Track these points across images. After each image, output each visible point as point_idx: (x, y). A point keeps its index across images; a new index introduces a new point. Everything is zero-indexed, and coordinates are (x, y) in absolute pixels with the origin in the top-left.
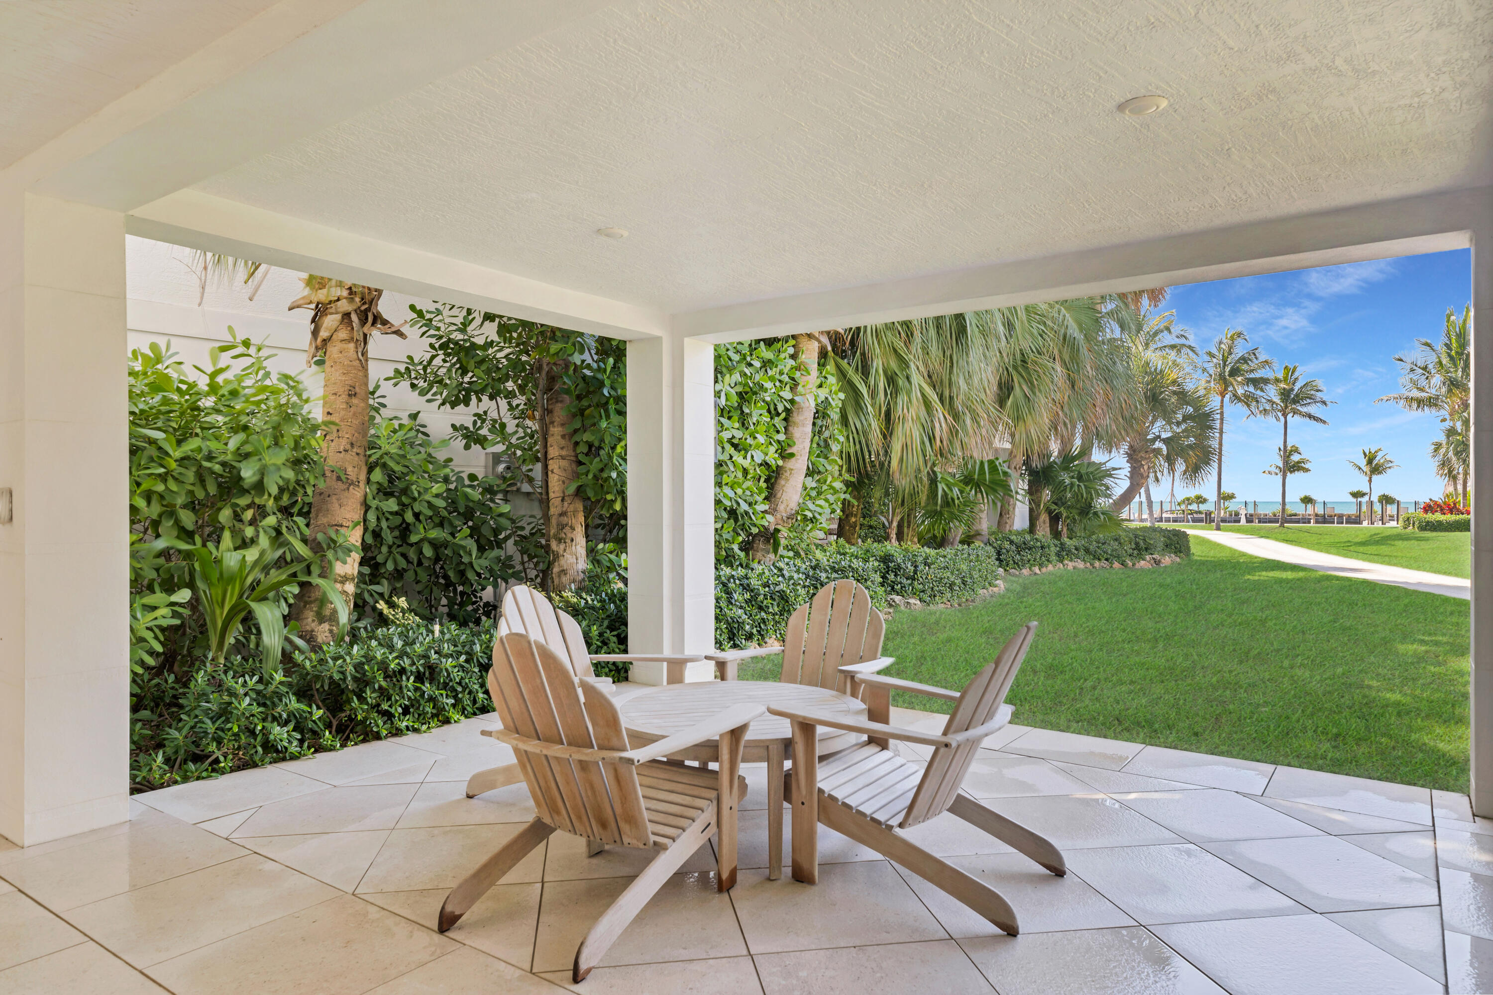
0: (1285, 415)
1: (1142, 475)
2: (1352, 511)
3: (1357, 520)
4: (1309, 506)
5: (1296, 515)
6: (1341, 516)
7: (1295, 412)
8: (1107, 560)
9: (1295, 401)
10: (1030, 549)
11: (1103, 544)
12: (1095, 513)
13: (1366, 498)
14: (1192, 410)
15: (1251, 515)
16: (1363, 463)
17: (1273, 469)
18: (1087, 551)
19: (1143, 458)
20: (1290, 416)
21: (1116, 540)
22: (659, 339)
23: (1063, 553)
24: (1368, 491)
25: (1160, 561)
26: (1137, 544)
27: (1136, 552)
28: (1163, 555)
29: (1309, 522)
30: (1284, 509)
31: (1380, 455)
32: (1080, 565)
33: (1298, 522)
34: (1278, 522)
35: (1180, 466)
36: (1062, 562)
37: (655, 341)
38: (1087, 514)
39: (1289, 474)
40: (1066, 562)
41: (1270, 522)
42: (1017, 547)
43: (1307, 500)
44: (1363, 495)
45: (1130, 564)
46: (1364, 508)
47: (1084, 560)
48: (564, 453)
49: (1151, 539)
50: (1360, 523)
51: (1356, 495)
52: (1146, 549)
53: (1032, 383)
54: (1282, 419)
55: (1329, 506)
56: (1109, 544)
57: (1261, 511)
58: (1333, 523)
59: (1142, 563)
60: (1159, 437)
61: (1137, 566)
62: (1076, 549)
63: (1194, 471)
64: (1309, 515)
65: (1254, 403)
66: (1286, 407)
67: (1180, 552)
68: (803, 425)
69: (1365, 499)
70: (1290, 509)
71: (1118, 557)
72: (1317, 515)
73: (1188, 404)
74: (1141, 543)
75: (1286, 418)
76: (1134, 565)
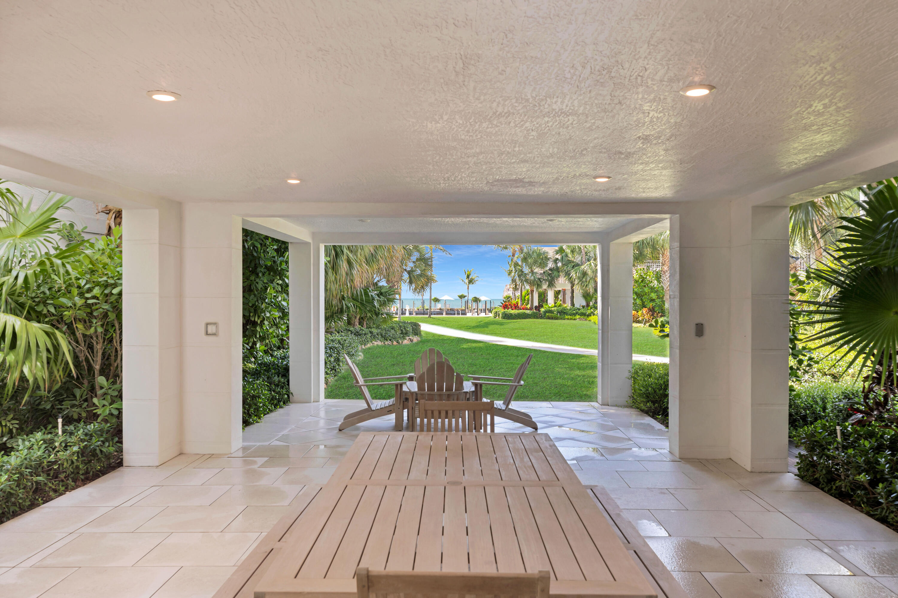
6: (457, 310)
8: (390, 340)
10: (360, 335)
11: (388, 330)
14: (419, 255)
16: (464, 278)
18: (382, 335)
21: (392, 329)
22: (310, 243)
23: (372, 337)
24: (467, 294)
25: (412, 340)
26: (401, 330)
27: (402, 335)
28: (413, 336)
29: (442, 314)
32: (379, 343)
34: (427, 314)
37: (306, 244)
40: (373, 341)
41: (423, 314)
43: (436, 300)
44: (464, 297)
46: (466, 305)
47: (380, 341)
49: (407, 327)
50: (466, 314)
51: (462, 297)
52: (406, 333)
56: (390, 331)
58: (454, 314)
59: (405, 341)
60: (405, 269)
62: (377, 334)
63: (419, 289)
67: (418, 335)
71: (395, 338)
74: (404, 331)
76: (402, 342)
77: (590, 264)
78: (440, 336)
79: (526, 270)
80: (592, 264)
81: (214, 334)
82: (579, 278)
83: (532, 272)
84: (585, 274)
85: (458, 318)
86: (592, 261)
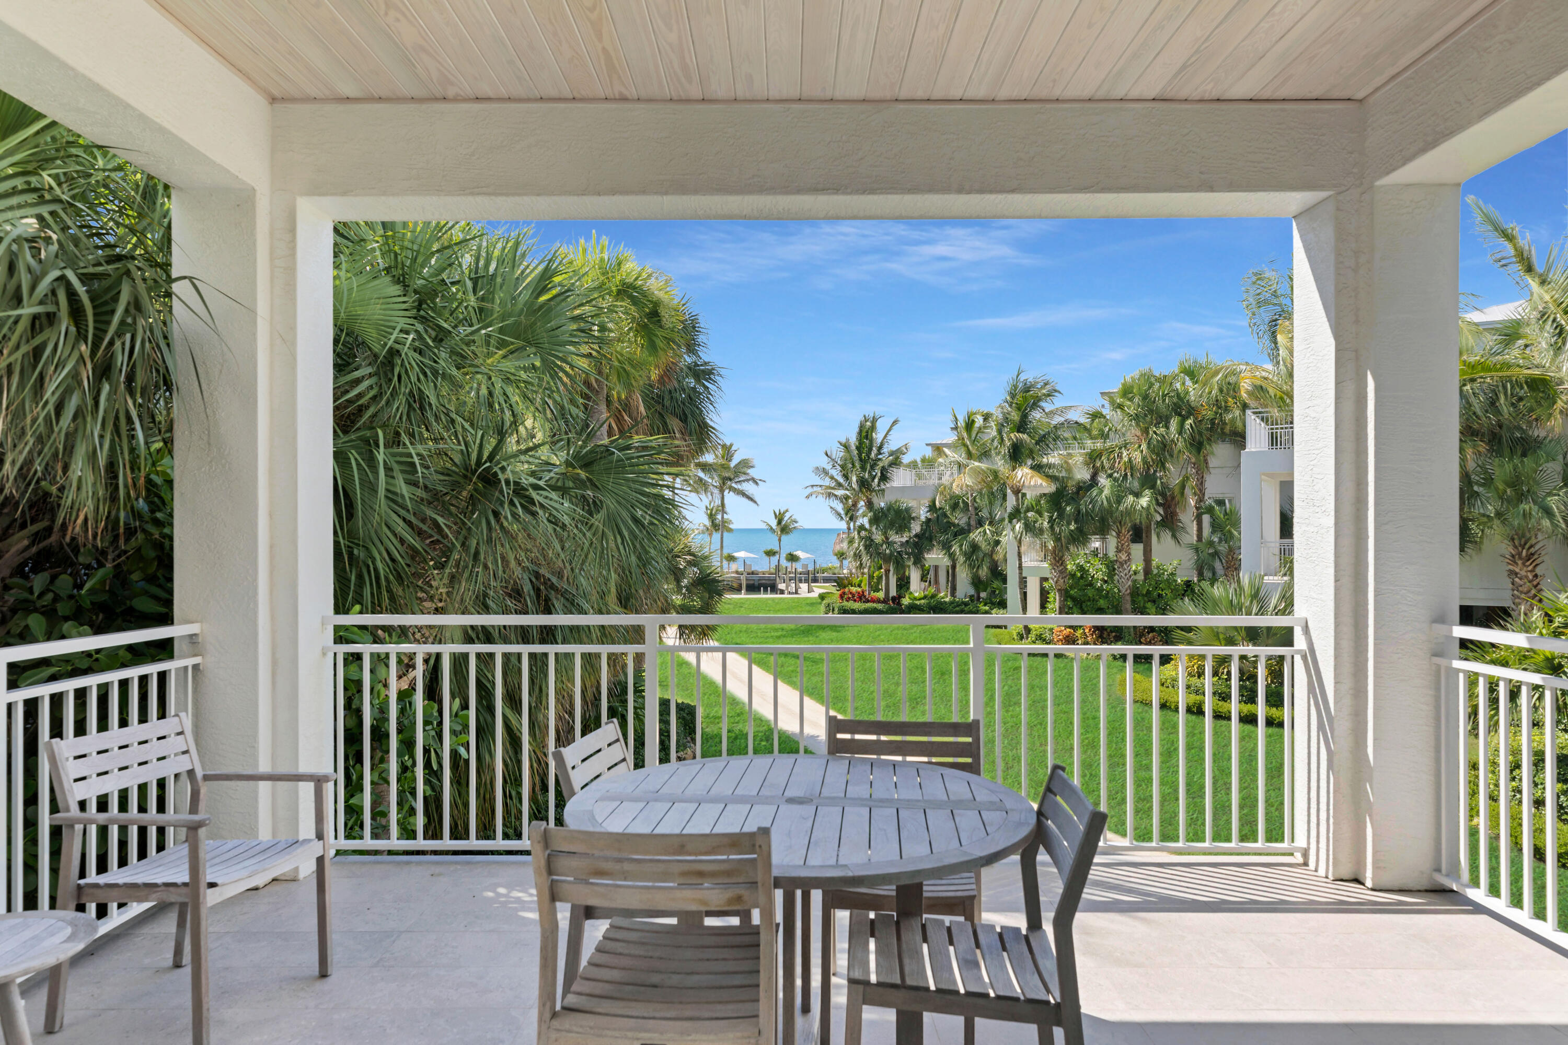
7: (731, 489)
16: (774, 523)
20: (727, 491)
31: (787, 516)
44: (774, 553)
51: (769, 554)
77: (985, 532)
79: (878, 537)
80: (988, 531)
82: (965, 554)
83: (887, 541)
84: (975, 547)
86: (987, 527)
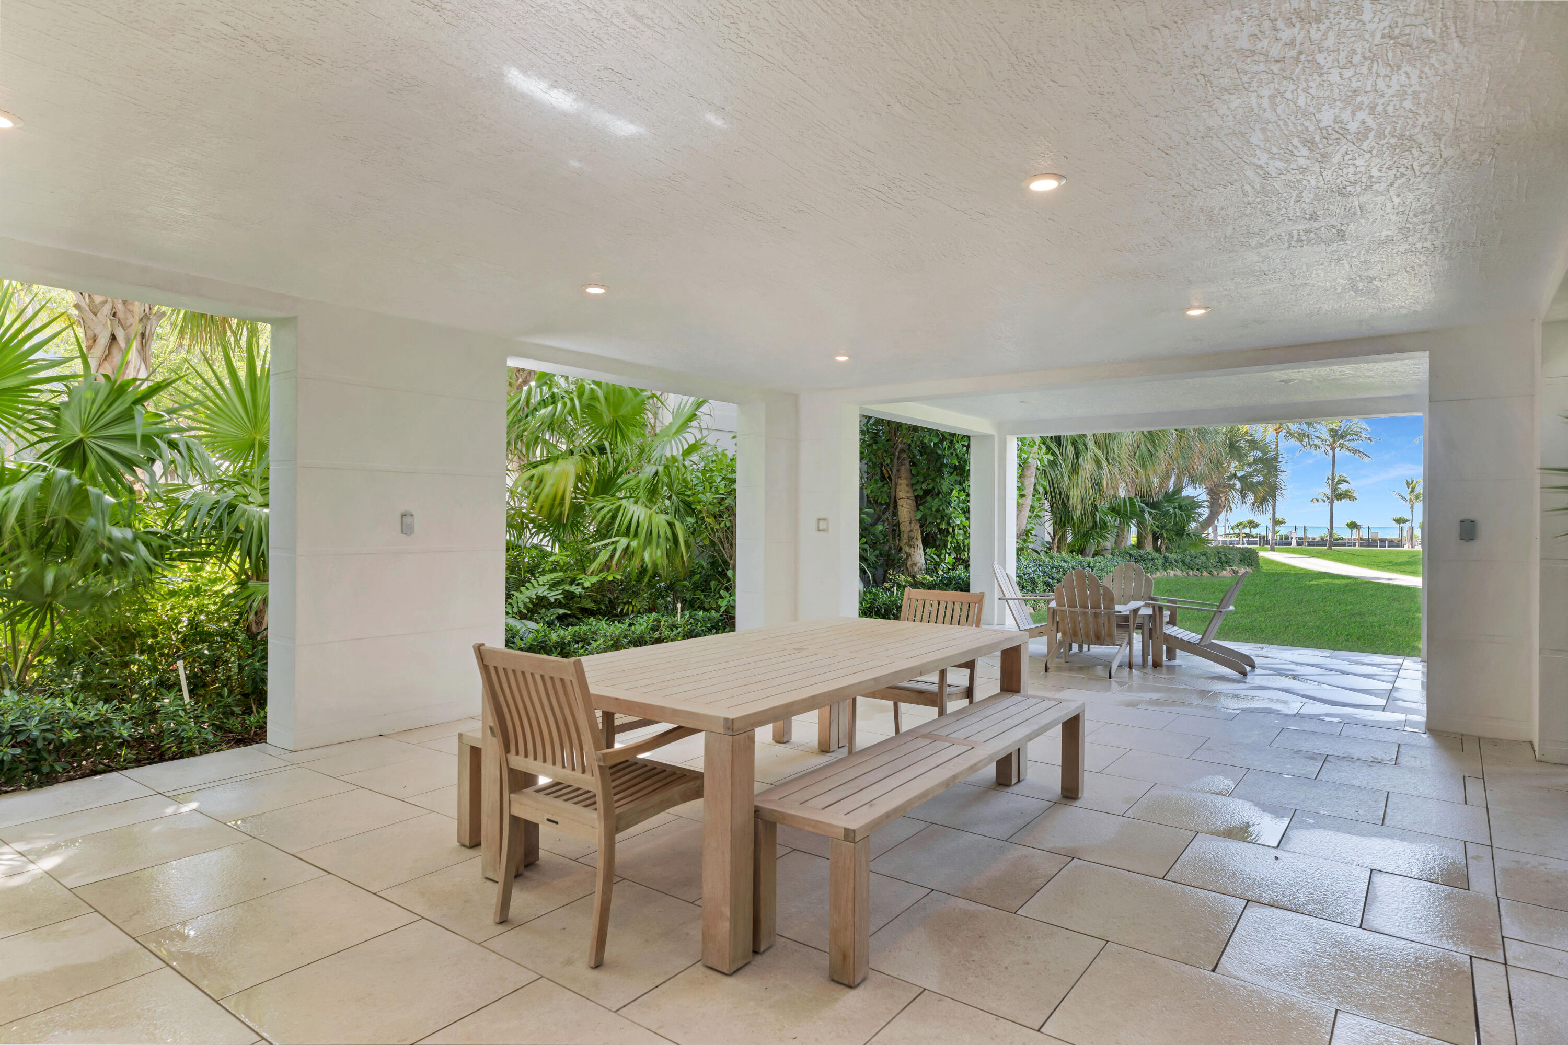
0: (1333, 449)
1: (1220, 505)
2: (1394, 535)
3: (1399, 544)
4: (1355, 531)
5: (1342, 539)
6: (1383, 541)
7: (1342, 446)
8: (1198, 570)
9: (1342, 437)
10: (1144, 560)
11: (1196, 558)
12: (1188, 534)
13: (1408, 524)
14: (1261, 455)
15: (1300, 539)
16: (1406, 492)
17: (1321, 497)
18: (1183, 563)
19: (1221, 492)
20: (1337, 450)
21: (1204, 555)
22: (994, 436)
23: (1167, 564)
24: (1410, 518)
25: (1237, 572)
26: (1220, 558)
27: (1219, 564)
28: (1240, 568)
29: (1355, 546)
30: (1331, 534)
32: (1179, 573)
33: (1344, 546)
34: (1326, 545)
35: (1251, 498)
36: (1165, 571)
37: (989, 437)
38: (1182, 535)
39: (1336, 501)
40: (1169, 571)
41: (1318, 545)
42: (1135, 559)
43: (1353, 526)
44: (1405, 521)
45: (1215, 573)
46: (1405, 533)
47: (1181, 570)
48: (909, 495)
49: (1230, 554)
50: (1402, 546)
51: (1398, 521)
52: (1227, 562)
53: (1154, 442)
54: (1331, 452)
55: (1373, 531)
56: (1199, 558)
57: (1310, 535)
58: (1377, 546)
59: (1224, 572)
60: (1235, 475)
61: (1221, 574)
62: (1176, 561)
63: (1260, 503)
64: (1355, 539)
65: (1306, 440)
66: (1334, 442)
67: (1252, 565)
68: (1030, 477)
69: (1406, 526)
70: (1338, 533)
71: (1206, 568)
72: (1361, 539)
73: (1257, 449)
74: (1223, 558)
75: (1334, 452)
76: (1218, 574)
78: (1306, 570)
81: (824, 530)
85: (1382, 552)
